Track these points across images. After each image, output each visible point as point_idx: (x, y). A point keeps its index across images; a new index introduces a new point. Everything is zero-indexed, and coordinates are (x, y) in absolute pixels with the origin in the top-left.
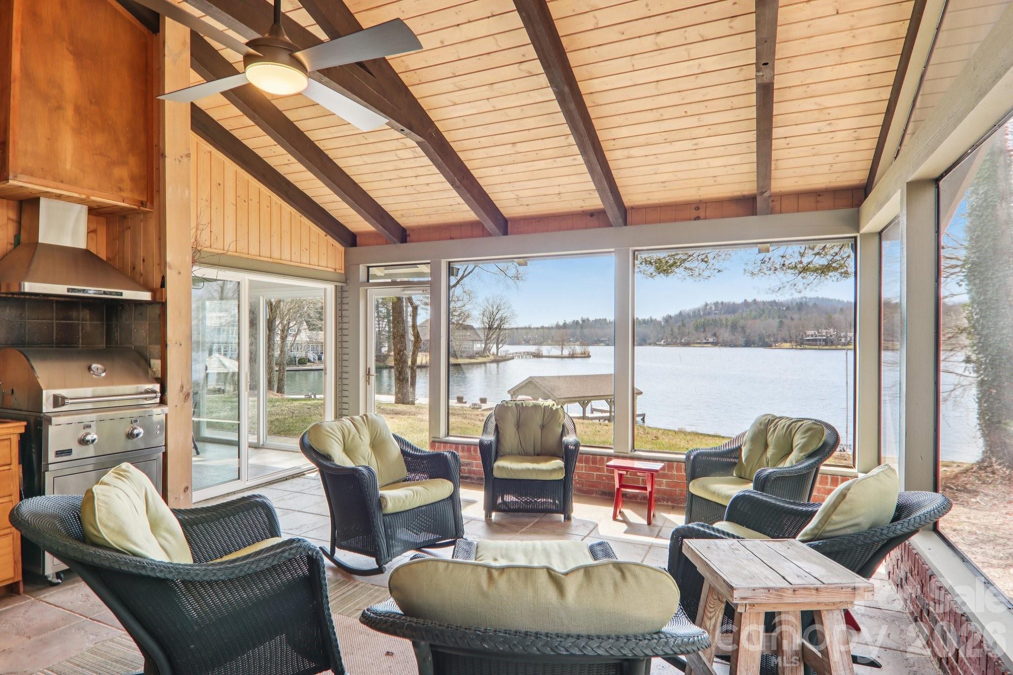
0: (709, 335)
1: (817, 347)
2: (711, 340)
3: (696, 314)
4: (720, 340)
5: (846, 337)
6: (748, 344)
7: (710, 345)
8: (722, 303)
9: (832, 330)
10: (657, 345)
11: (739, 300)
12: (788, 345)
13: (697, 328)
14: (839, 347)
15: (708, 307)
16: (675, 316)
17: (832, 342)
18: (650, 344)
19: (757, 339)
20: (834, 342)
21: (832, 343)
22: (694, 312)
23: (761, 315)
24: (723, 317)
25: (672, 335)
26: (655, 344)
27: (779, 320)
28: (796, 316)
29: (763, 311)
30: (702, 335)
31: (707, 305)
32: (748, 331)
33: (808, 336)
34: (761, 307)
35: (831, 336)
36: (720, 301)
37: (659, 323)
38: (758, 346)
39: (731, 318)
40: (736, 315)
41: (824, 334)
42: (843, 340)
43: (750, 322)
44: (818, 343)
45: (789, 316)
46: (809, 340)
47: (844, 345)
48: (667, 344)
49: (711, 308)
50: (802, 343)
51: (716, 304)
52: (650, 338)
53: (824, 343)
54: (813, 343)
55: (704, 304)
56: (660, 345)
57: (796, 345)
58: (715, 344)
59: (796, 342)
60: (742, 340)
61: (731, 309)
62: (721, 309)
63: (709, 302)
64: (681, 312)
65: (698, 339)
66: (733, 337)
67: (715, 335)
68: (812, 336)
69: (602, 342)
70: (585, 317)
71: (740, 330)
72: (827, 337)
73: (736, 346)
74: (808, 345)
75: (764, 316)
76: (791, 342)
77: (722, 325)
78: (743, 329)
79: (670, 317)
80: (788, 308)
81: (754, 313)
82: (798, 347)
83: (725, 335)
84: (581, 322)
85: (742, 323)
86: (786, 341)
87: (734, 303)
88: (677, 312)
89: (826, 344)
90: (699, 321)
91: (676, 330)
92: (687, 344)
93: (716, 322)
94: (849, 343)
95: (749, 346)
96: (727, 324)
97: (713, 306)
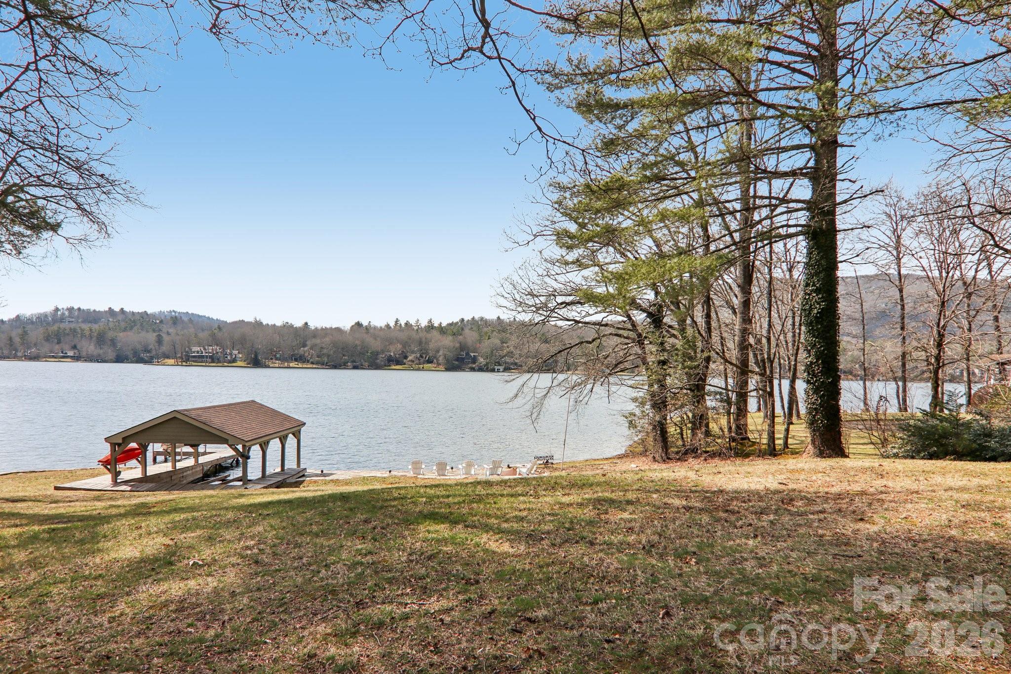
1: (205, 364)
2: (71, 353)
3: (41, 320)
4: (84, 354)
5: (231, 354)
6: (119, 359)
7: (69, 360)
8: (79, 309)
9: (217, 347)
12: (171, 361)
13: (47, 339)
14: (225, 364)
16: (9, 321)
17: (218, 359)
19: (130, 354)
20: (221, 359)
21: (219, 361)
23: (132, 327)
24: (86, 326)
25: (11, 345)
27: (155, 334)
28: (173, 331)
29: (134, 322)
30: (57, 347)
31: (57, 309)
32: (119, 345)
33: (194, 352)
34: (131, 318)
35: (217, 353)
36: (76, 307)
38: (132, 362)
39: (95, 327)
40: (101, 324)
41: (210, 350)
42: (229, 358)
43: (121, 334)
44: (205, 360)
45: (165, 331)
46: (194, 357)
47: (230, 362)
49: (63, 315)
50: (188, 359)
51: (71, 310)
53: (209, 360)
54: (201, 360)
55: (53, 308)
57: (182, 362)
58: (76, 358)
59: (181, 358)
60: (111, 355)
61: (91, 317)
62: (78, 317)
63: (60, 307)
64: (18, 316)
65: (51, 352)
66: (101, 352)
67: (74, 347)
68: (198, 352)
71: (109, 343)
72: (214, 354)
73: (104, 361)
74: (194, 361)
75: (135, 328)
76: (175, 357)
77: (83, 336)
78: (113, 342)
80: (161, 322)
81: (122, 325)
82: (184, 364)
83: (90, 347)
85: (110, 334)
86: (168, 357)
87: (94, 311)
88: (13, 316)
89: (213, 362)
90: (48, 328)
91: (17, 340)
92: (35, 358)
93: (74, 331)
94: (234, 361)
95: (122, 362)
96: (91, 337)
97: (67, 313)
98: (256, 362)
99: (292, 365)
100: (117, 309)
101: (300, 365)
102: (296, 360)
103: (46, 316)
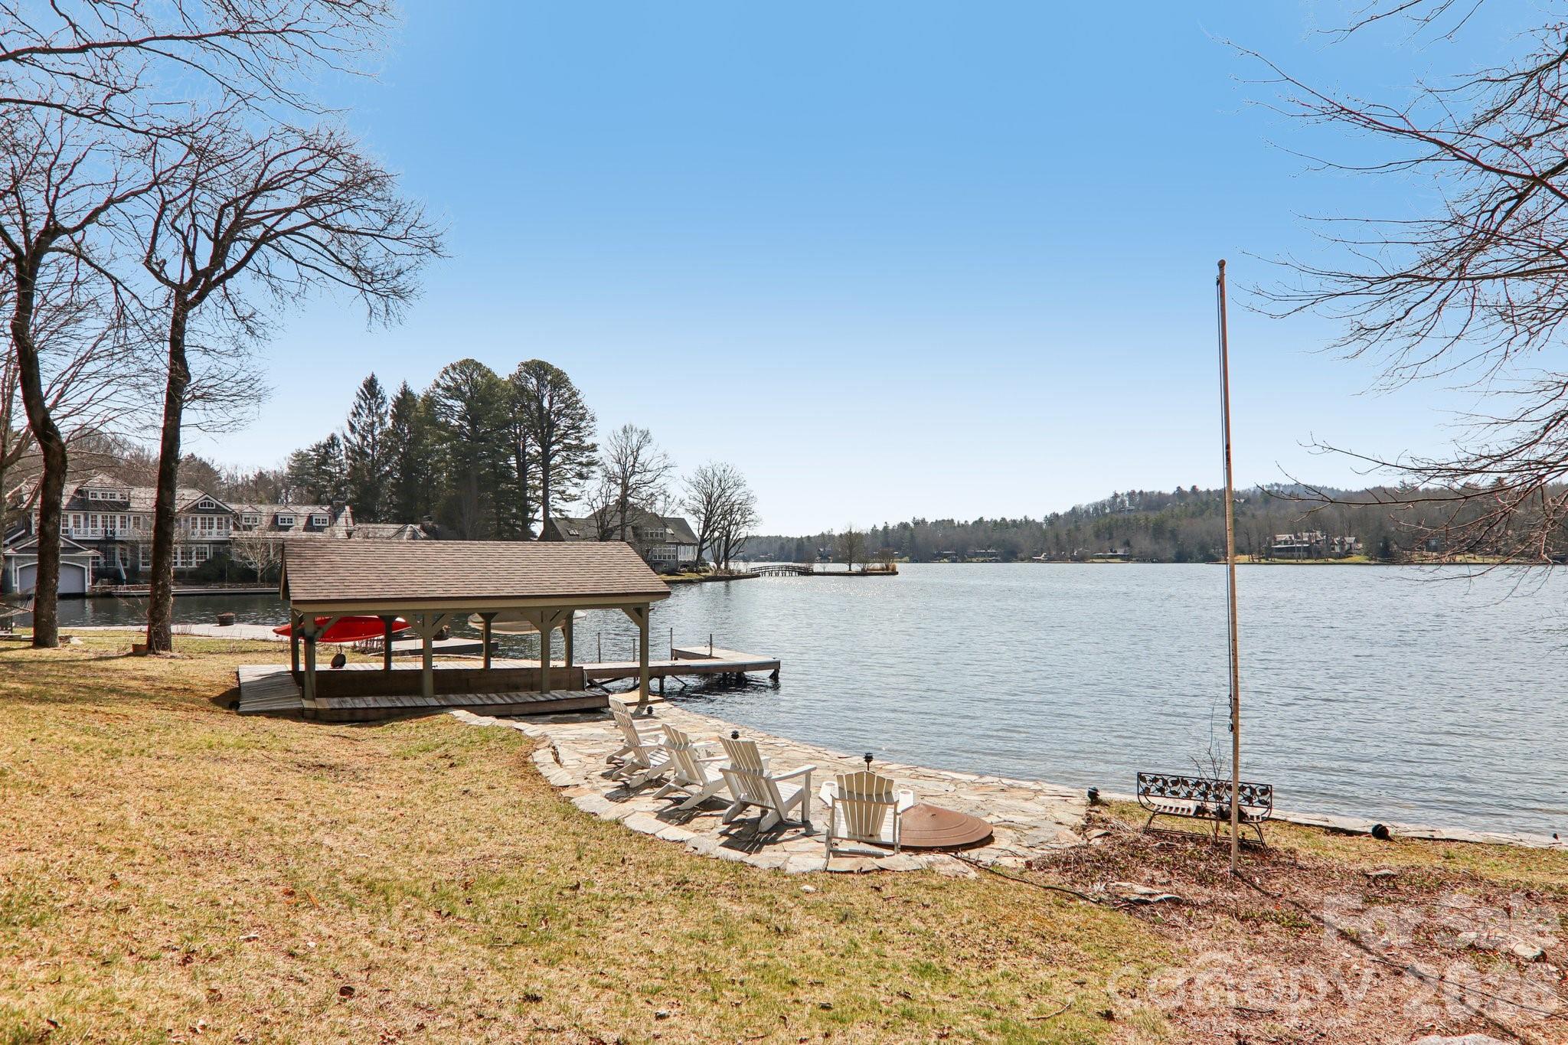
0: (1117, 543)
1: (1294, 561)
2: (1120, 552)
3: (1099, 508)
4: (1136, 551)
5: (1342, 543)
6: (1181, 558)
7: (1118, 560)
8: (1141, 492)
9: (1318, 533)
10: (1034, 561)
11: (1170, 490)
12: (1246, 558)
13: (1097, 535)
14: (1331, 560)
15: (1118, 500)
16: (1065, 514)
17: (1319, 552)
18: (1022, 560)
19: (1196, 549)
20: (1323, 553)
21: (1319, 554)
22: (1096, 509)
23: (1202, 513)
24: (1141, 515)
25: (1058, 544)
26: (1031, 560)
28: (1260, 513)
29: (1207, 504)
30: (1107, 544)
32: (1181, 537)
33: (1280, 543)
34: (1204, 499)
35: (1317, 542)
36: (1137, 491)
37: (1039, 525)
38: (1197, 562)
39: (1153, 516)
40: (1163, 512)
41: (1306, 539)
42: (1338, 549)
43: (1185, 522)
44: (1296, 554)
45: (1249, 513)
46: (1280, 550)
47: (1340, 556)
48: (1050, 560)
49: (1123, 502)
50: (1269, 554)
51: (1132, 494)
52: (1022, 551)
53: (1305, 554)
54: (1289, 555)
55: (1112, 495)
56: (1039, 561)
57: (1259, 559)
58: (1127, 558)
59: (1260, 552)
60: (1171, 553)
61: (1151, 502)
62: (1139, 503)
63: (1119, 493)
64: (1074, 509)
65: (1100, 550)
66: (1157, 547)
67: (1127, 544)
68: (1286, 542)
69: (946, 556)
70: (919, 518)
71: (1168, 535)
72: (1312, 544)
73: (1161, 561)
74: (1279, 558)
75: (1207, 513)
76: (1250, 553)
77: (1138, 528)
78: (1174, 534)
79: (1056, 516)
80: (1247, 501)
81: (1191, 508)
82: (1263, 561)
83: (1143, 543)
84: (912, 525)
85: (1171, 524)
86: (1243, 553)
87: (1160, 494)
88: (1069, 509)
89: (1309, 557)
90: (1101, 521)
91: (1065, 537)
92: (1081, 559)
93: (1127, 523)
94: (1348, 553)
95: (1185, 561)
96: (1146, 527)
97: (1126, 499)
98: (1385, 554)
99: (1458, 558)
100: (1187, 488)
101: (1479, 560)
102: (1471, 550)
103: (1103, 505)
